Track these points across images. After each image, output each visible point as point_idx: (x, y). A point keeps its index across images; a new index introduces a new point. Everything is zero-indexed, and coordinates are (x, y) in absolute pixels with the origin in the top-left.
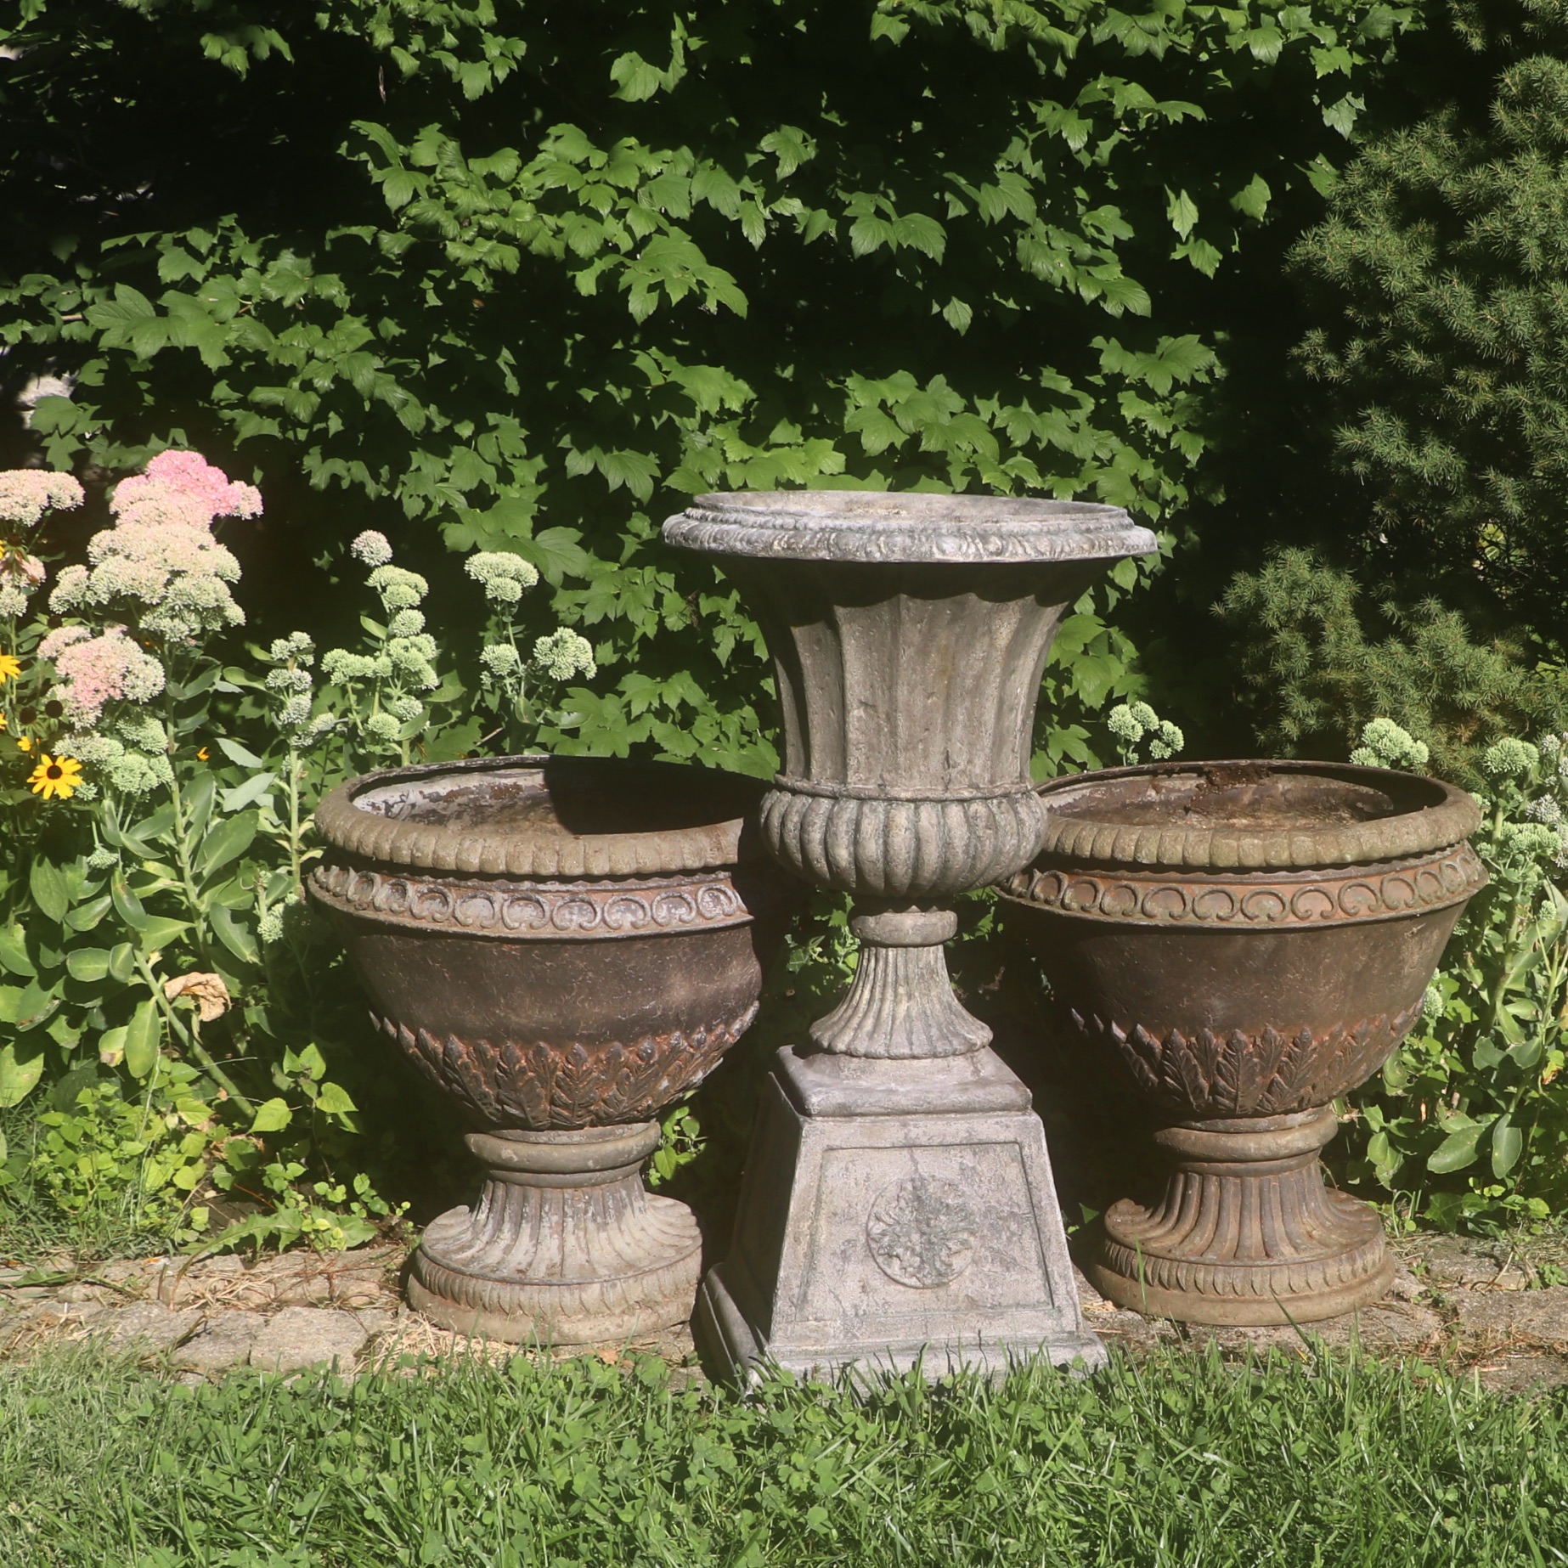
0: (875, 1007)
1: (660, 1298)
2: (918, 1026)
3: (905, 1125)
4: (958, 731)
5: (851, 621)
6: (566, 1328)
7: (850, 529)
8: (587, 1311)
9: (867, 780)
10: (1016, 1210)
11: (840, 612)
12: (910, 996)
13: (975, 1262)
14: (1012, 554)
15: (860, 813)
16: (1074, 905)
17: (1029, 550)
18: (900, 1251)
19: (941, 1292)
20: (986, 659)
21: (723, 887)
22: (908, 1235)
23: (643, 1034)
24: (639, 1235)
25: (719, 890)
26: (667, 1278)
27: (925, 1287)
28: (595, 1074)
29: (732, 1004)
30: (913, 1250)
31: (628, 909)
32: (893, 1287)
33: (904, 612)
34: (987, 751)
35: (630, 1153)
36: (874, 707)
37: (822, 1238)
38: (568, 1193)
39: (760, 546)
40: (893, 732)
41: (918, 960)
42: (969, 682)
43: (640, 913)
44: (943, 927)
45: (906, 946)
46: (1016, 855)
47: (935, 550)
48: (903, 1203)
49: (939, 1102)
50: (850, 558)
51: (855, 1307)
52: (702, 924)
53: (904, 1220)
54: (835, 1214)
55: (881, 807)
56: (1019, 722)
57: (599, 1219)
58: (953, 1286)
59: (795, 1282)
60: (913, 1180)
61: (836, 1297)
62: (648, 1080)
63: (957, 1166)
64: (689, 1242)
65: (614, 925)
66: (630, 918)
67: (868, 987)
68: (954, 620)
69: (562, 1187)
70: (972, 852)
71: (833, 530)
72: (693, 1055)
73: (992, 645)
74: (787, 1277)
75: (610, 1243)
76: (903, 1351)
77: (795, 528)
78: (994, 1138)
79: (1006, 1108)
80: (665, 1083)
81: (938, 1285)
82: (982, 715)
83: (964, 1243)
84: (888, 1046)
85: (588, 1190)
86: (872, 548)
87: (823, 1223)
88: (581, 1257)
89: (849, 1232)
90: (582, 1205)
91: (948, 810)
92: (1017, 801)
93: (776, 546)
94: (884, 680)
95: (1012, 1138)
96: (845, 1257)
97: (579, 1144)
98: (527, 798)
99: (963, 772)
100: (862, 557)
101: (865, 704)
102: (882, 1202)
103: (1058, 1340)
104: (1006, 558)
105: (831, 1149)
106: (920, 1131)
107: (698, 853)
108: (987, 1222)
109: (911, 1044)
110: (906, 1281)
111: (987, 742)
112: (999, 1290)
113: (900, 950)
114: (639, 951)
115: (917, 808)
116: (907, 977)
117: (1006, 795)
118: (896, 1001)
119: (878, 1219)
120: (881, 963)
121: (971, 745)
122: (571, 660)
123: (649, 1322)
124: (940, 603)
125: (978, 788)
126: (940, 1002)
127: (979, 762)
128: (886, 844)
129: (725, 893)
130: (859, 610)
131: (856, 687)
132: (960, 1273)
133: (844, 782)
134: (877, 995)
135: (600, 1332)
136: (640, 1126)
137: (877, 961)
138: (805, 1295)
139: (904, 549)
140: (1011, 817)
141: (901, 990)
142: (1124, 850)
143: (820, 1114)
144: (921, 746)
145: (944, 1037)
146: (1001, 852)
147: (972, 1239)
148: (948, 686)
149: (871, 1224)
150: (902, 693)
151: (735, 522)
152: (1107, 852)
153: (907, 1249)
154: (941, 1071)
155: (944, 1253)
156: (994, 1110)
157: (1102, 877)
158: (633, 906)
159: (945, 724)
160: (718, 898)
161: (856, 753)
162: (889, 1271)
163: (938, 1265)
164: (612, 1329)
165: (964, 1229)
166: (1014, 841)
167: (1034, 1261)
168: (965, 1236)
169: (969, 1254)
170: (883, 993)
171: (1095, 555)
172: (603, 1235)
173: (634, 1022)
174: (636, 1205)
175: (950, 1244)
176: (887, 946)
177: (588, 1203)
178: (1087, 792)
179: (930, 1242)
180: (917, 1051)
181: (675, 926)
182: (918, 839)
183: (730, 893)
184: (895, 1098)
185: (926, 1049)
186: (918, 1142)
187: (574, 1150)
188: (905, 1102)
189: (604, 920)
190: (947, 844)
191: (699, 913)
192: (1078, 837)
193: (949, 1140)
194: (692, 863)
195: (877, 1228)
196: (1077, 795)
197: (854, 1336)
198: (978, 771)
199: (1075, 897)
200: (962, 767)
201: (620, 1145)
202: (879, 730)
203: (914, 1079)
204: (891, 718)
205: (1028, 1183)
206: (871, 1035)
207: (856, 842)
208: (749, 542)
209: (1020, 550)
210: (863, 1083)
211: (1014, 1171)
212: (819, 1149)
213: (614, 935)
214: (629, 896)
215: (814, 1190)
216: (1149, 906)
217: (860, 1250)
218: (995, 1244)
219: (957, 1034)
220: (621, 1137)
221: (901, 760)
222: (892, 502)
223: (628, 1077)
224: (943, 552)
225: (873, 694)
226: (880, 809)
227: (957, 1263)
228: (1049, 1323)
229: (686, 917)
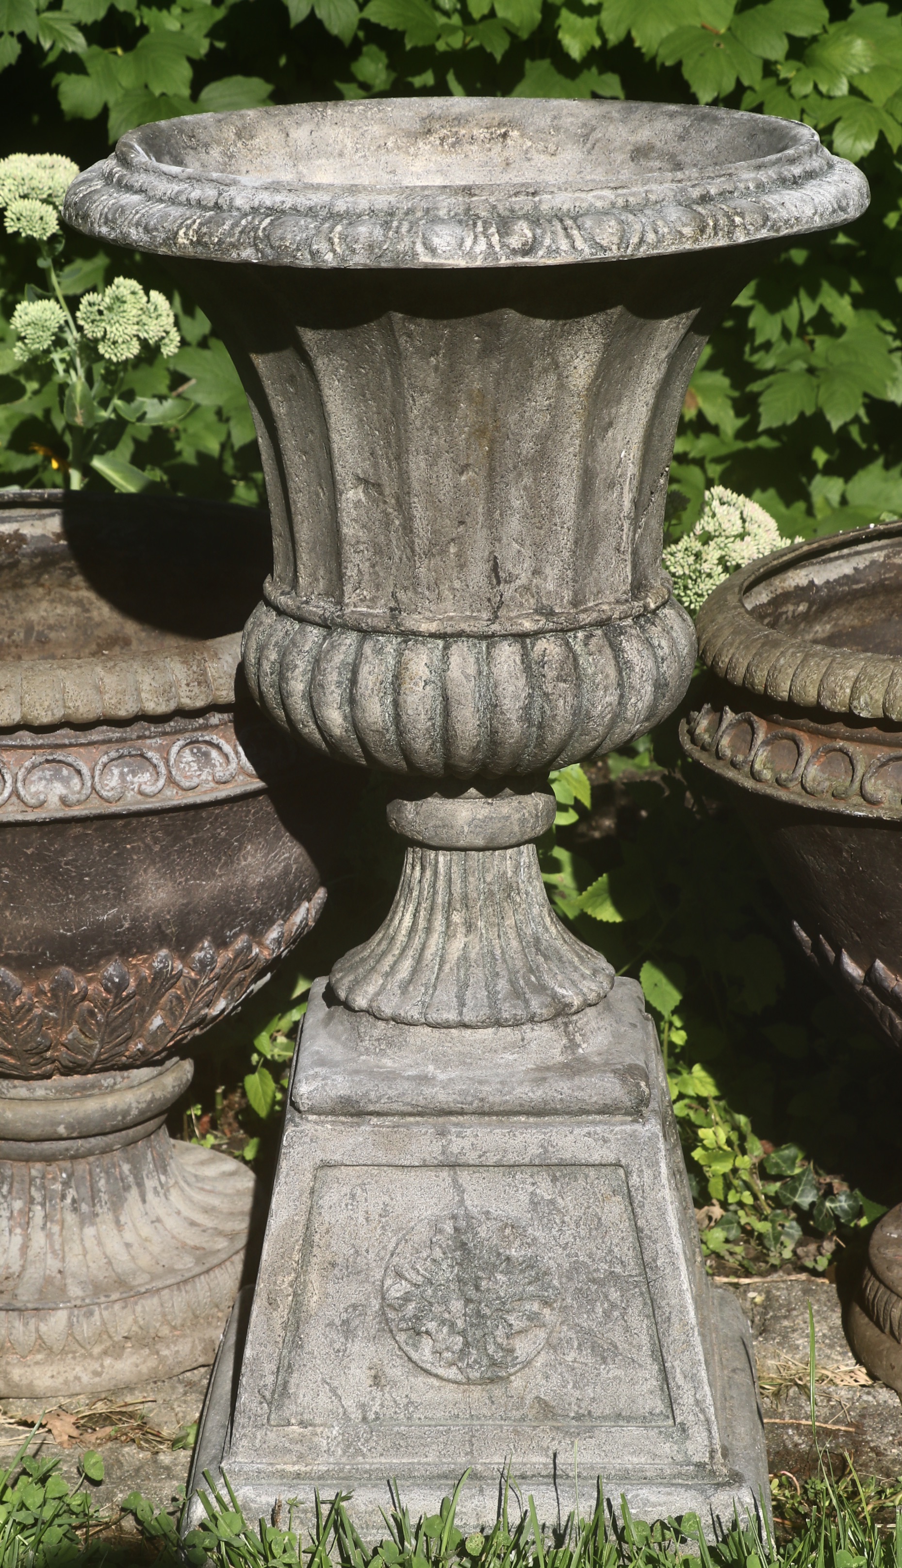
0: (417, 942)
1: (165, 1331)
2: (478, 974)
3: (442, 1133)
4: (514, 525)
5: (328, 351)
6: (16, 1373)
7: (295, 209)
8: (51, 1353)
9: (374, 600)
10: (618, 1269)
11: (309, 336)
12: (470, 927)
13: (550, 1345)
14: (550, 252)
15: (359, 654)
16: (767, 774)
17: (580, 244)
18: (432, 1326)
19: (497, 1391)
20: (554, 409)
21: (215, 739)
22: (445, 1301)
23: (105, 955)
24: (146, 1230)
25: (210, 743)
26: (178, 1302)
27: (469, 1382)
28: (37, 1011)
29: (256, 905)
30: (452, 1325)
31: (57, 776)
32: (421, 1380)
33: (403, 340)
34: (566, 554)
35: (126, 1113)
36: (378, 486)
37: (313, 1301)
38: (36, 1169)
39: (161, 236)
40: (408, 528)
41: (485, 870)
42: (528, 447)
43: (76, 781)
44: (523, 821)
45: (465, 849)
46: (617, 716)
47: (419, 248)
48: (438, 1253)
49: (498, 1099)
50: (287, 261)
51: (363, 1407)
52: (174, 798)
53: (441, 1278)
54: (333, 1265)
55: (391, 645)
56: (627, 504)
57: (84, 1207)
58: (517, 1382)
59: (269, 1367)
60: (454, 1217)
61: (334, 1391)
62: (128, 1017)
63: (524, 1198)
64: (222, 1244)
65: (32, 801)
66: (59, 789)
67: (411, 908)
68: (487, 351)
69: (28, 1159)
70: (536, 715)
71: (271, 211)
72: (195, 982)
73: (561, 386)
74: (256, 1359)
75: (100, 1243)
76: (431, 1480)
77: (217, 207)
78: (583, 1157)
79: (607, 1110)
80: (157, 1021)
81: (492, 1381)
82: (554, 497)
83: (533, 1317)
84: (426, 1006)
85: (67, 1164)
86: (321, 246)
87: (314, 1276)
88: (53, 1264)
89: (353, 1292)
90: (58, 1187)
91: (495, 652)
92: (622, 631)
93: (182, 240)
94: (389, 444)
95: (611, 1158)
96: (347, 1329)
97: (45, 1100)
98: (34, 555)
99: (527, 588)
100: (305, 261)
101: (363, 481)
102: (406, 1249)
103: (679, 1475)
104: (540, 259)
105: (326, 1165)
106: (466, 1143)
107: (166, 691)
108: (571, 1286)
109: (462, 1004)
110: (441, 1371)
111: (565, 539)
112: (590, 1392)
113: (456, 855)
114: (76, 838)
115: (446, 648)
116: (465, 897)
117: (601, 623)
118: (448, 935)
119: (400, 1275)
120: (428, 873)
121: (538, 546)
122: (132, 330)
123: (144, 1369)
124: (462, 325)
125: (550, 614)
126: (520, 936)
127: (552, 572)
128: (396, 704)
129: (218, 747)
130: (340, 334)
131: (350, 458)
132: (528, 1363)
133: (340, 602)
134: (422, 923)
135: (66, 1382)
136: (145, 1073)
137: (423, 869)
138: (286, 1384)
139: (371, 247)
140: (606, 661)
141: (456, 918)
142: (833, 694)
143: (312, 1111)
144: (453, 549)
145: (517, 994)
146: (588, 716)
147: (546, 1311)
148: (491, 454)
149: (388, 1282)
150: (417, 466)
151: (141, 191)
152: (810, 695)
153: (443, 1322)
154: (508, 1047)
155: (500, 1332)
156: (588, 1112)
157: (812, 732)
158: (65, 772)
159: (489, 513)
160: (207, 755)
161: (356, 559)
162: (415, 1356)
163: (491, 1349)
164: (86, 1378)
165: (532, 1297)
166: (612, 698)
167: (646, 1349)
168: (536, 1307)
169: (542, 1334)
170: (429, 921)
171: (706, 243)
172: (90, 1231)
173: (88, 938)
174: (150, 1184)
175: (511, 1319)
176: (436, 848)
177: (66, 1184)
178: (879, 556)
179: (479, 1314)
180: (469, 1016)
181: (132, 802)
182: (446, 699)
183: (227, 748)
184: (428, 1091)
185: (484, 1012)
186: (462, 1160)
187: (39, 1110)
188: (443, 1097)
189: (15, 792)
190: (493, 707)
191: (171, 780)
192: (774, 667)
193: (511, 1158)
194: (155, 705)
195: (397, 1290)
196: (861, 562)
197: (359, 1451)
198: (551, 586)
199: (769, 762)
200: (523, 580)
201: (110, 1102)
202: (387, 524)
203: (464, 1060)
204: (403, 505)
205: (638, 1230)
206: (405, 987)
207: (352, 701)
208: (147, 230)
209: (564, 245)
210: (388, 1063)
211: (615, 1209)
212: (308, 1165)
213: (30, 817)
214: (59, 755)
215: (301, 1228)
216: (869, 787)
217: (372, 1322)
218: (584, 1321)
219: (541, 988)
220: (112, 1090)
221: (422, 571)
222: (498, 116)
223: (92, 1014)
224: (433, 251)
225: (375, 465)
226: (390, 649)
227: (523, 1347)
228: (667, 1448)
229: (148, 789)
